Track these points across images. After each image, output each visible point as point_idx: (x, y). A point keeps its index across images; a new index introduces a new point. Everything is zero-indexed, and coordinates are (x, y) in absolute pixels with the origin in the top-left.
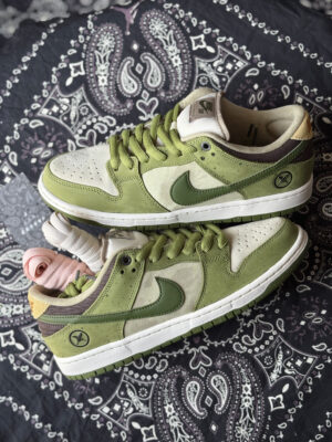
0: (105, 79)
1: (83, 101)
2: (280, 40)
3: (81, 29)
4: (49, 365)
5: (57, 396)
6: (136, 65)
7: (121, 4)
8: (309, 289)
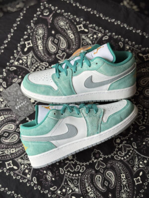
0: (42, 46)
1: (33, 57)
2: (116, 24)
3: (29, 27)
4: (30, 174)
5: (35, 189)
6: (54, 40)
7: (45, 14)
8: (145, 128)
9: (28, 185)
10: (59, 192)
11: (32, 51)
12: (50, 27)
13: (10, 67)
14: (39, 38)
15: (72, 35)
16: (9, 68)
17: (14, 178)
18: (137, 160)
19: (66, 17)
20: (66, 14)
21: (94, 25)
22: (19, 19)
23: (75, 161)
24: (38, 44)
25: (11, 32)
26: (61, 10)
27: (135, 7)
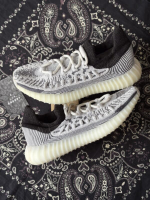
0: (48, 29)
1: (37, 39)
2: (133, 19)
3: (39, 5)
4: (10, 163)
5: (13, 178)
6: (63, 24)
8: (138, 138)
9: (7, 174)
10: (36, 187)
11: (37, 33)
12: (61, 9)
16: (9, 46)
18: (122, 169)
19: (81, 1)
21: (110, 16)
24: (45, 26)
25: (18, 7)
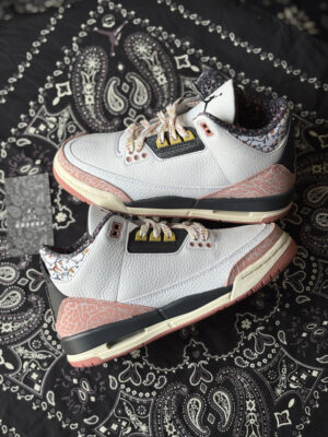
0: (92, 97)
1: (70, 119)
2: (263, 58)
3: (66, 51)
4: (40, 384)
5: (50, 417)
6: (121, 83)
7: (105, 25)
8: (309, 300)
9: (35, 408)
10: (103, 429)
11: (69, 107)
12: (113, 54)
13: (17, 138)
14: (88, 77)
15: (163, 76)
16: (14, 140)
17: (5, 389)
18: (285, 370)
19: (153, 35)
20: (154, 28)
21: (214, 59)
22: (47, 32)
23: (146, 362)
24: (85, 91)
25: (25, 60)
26: (143, 19)
27: (309, 25)
